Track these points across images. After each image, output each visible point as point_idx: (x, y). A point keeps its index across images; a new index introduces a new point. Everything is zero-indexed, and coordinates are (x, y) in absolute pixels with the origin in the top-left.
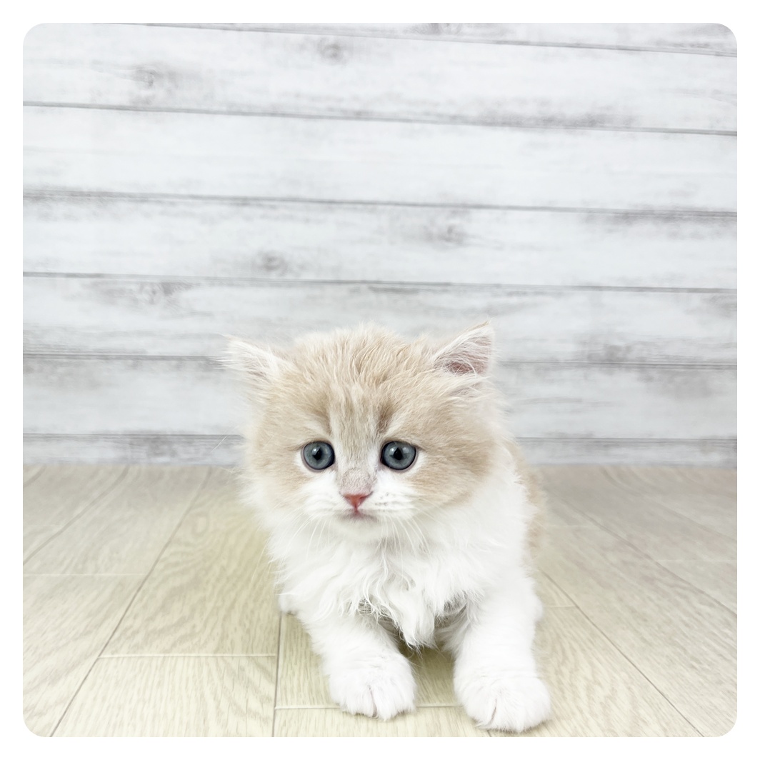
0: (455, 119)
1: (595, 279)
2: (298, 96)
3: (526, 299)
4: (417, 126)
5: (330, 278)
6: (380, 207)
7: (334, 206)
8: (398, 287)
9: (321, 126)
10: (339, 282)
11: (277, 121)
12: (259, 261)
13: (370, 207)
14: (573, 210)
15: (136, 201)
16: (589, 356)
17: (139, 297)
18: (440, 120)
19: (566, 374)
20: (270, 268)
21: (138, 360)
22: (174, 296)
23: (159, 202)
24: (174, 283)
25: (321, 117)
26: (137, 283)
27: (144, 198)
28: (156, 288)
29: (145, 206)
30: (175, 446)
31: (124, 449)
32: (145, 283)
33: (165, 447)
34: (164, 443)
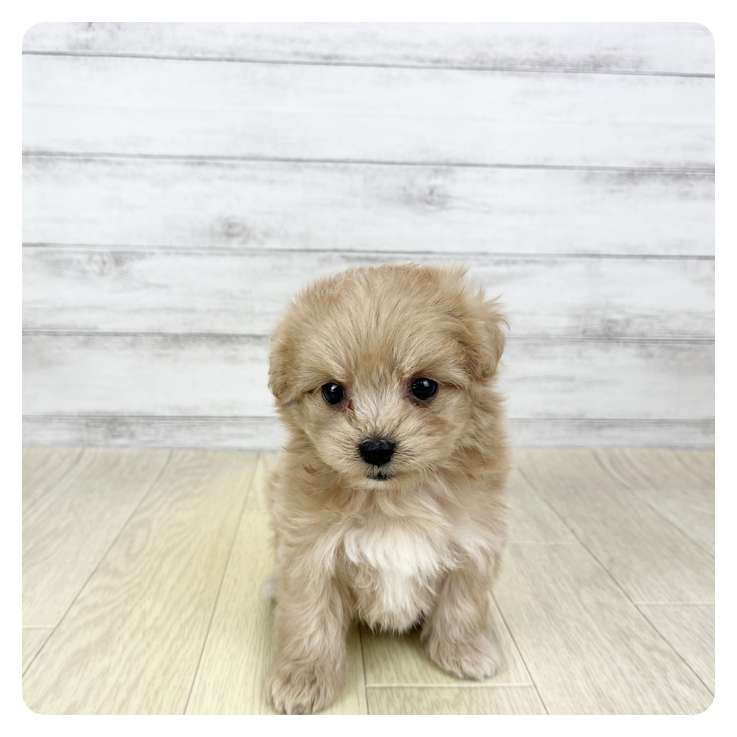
0: (437, 63)
1: (593, 247)
2: (258, 37)
3: (516, 269)
4: (395, 71)
5: (297, 246)
6: (353, 166)
7: (301, 164)
8: (373, 255)
9: (284, 72)
10: (308, 251)
11: (236, 67)
12: (218, 228)
13: (341, 165)
14: (572, 168)
15: (80, 161)
16: (584, 332)
17: (87, 268)
18: (421, 65)
19: (558, 350)
20: (230, 235)
21: (89, 337)
22: (125, 267)
23: (105, 162)
24: (123, 253)
25: (286, 63)
26: (84, 253)
27: (88, 158)
28: (106, 258)
29: (90, 167)
30: (134, 427)
31: (80, 430)
32: (95, 254)
33: (124, 429)
34: (122, 424)
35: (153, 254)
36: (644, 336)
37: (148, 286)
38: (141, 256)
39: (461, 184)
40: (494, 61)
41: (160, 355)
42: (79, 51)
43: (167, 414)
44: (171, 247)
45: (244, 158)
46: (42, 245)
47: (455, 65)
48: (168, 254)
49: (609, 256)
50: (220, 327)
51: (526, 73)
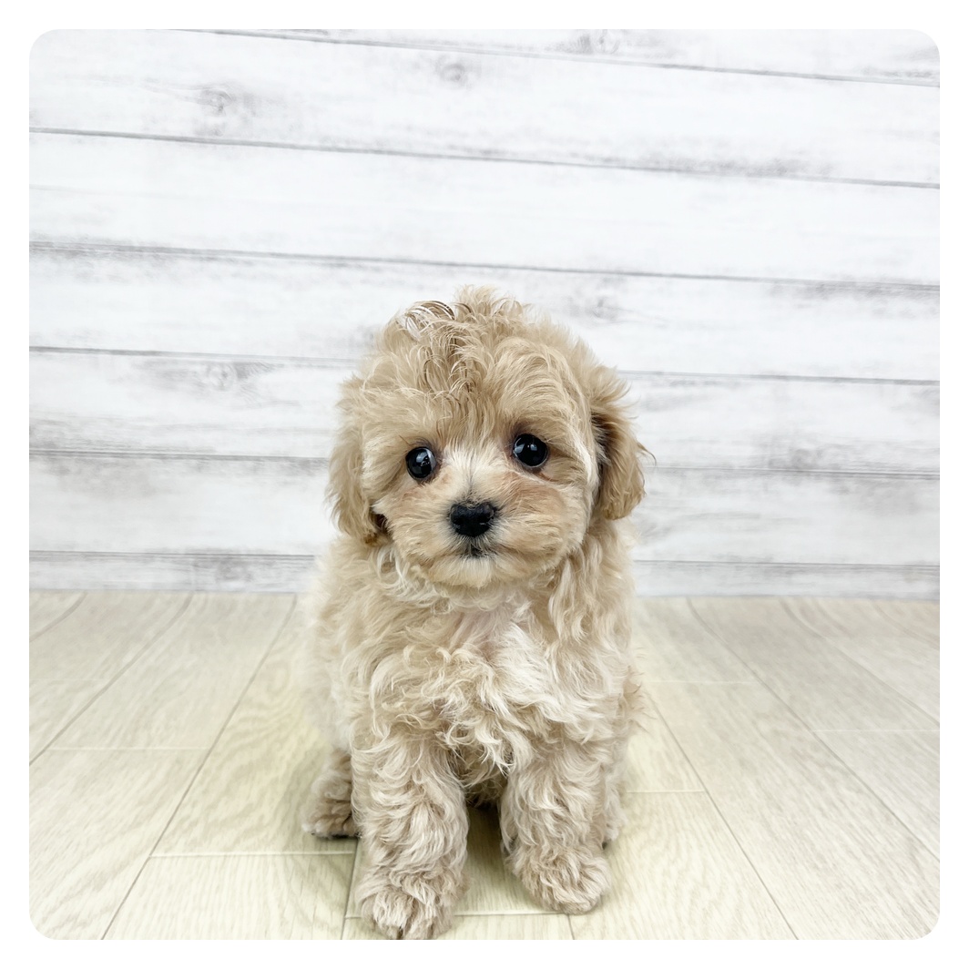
2: (410, 128)
3: (694, 391)
4: (562, 169)
6: (514, 272)
7: (455, 268)
9: (438, 168)
11: (383, 159)
13: (499, 270)
14: (755, 280)
15: (202, 259)
16: (771, 463)
17: (205, 381)
18: (590, 163)
19: (741, 483)
21: (203, 460)
22: (249, 381)
23: (231, 261)
24: (249, 364)
25: (439, 156)
26: (202, 363)
27: (212, 256)
28: (227, 370)
29: (213, 266)
30: (251, 568)
31: (187, 571)
32: (213, 364)
33: (239, 569)
34: (237, 564)
35: (282, 366)
36: (839, 469)
37: (274, 402)
38: (268, 368)
39: (633, 295)
40: (670, 161)
41: (286, 483)
43: (291, 552)
44: (303, 359)
45: (391, 261)
46: (154, 353)
47: (628, 164)
48: (299, 366)
49: (798, 378)
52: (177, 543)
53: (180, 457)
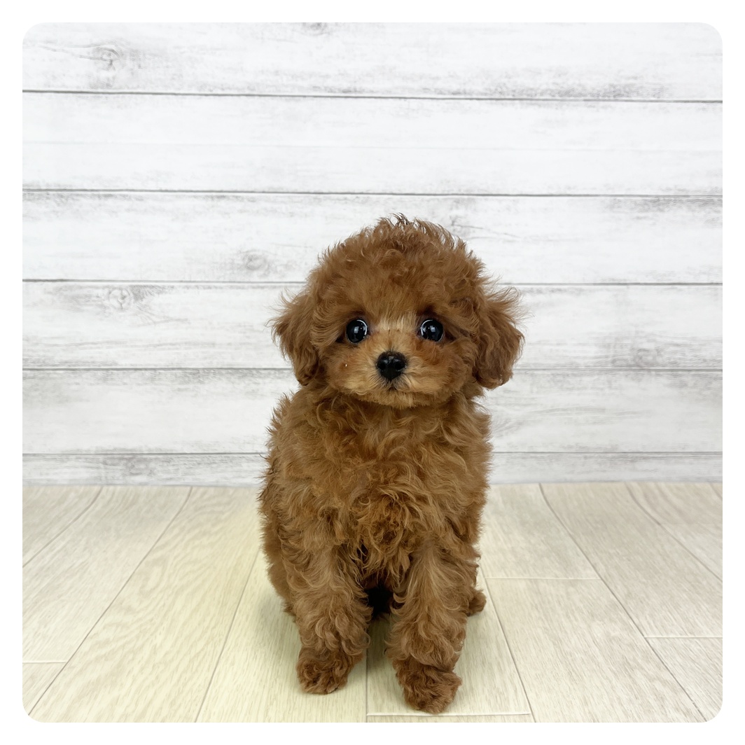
0: (456, 95)
1: (620, 275)
2: (277, 73)
3: (541, 298)
4: (413, 103)
6: (374, 197)
7: (321, 196)
9: (303, 106)
11: (255, 102)
12: (239, 261)
13: (362, 197)
14: (596, 196)
15: (99, 196)
16: (614, 362)
17: (106, 303)
18: (440, 96)
19: (586, 380)
20: (251, 269)
21: (108, 371)
22: (144, 302)
23: (124, 197)
24: (145, 286)
25: (305, 97)
26: (104, 288)
27: (108, 194)
28: (125, 293)
29: (110, 202)
30: (152, 465)
31: (98, 468)
32: (114, 288)
33: (142, 466)
34: (140, 461)
35: (172, 288)
36: (677, 366)
37: (168, 320)
38: (161, 290)
39: (483, 214)
40: (514, 91)
41: (179, 390)
42: (100, 90)
43: (186, 451)
44: (190, 282)
45: (264, 192)
46: (62, 280)
47: (475, 96)
48: (188, 288)
49: (636, 284)
50: (241, 362)
51: (546, 102)
52: (89, 443)
53: (88, 370)
